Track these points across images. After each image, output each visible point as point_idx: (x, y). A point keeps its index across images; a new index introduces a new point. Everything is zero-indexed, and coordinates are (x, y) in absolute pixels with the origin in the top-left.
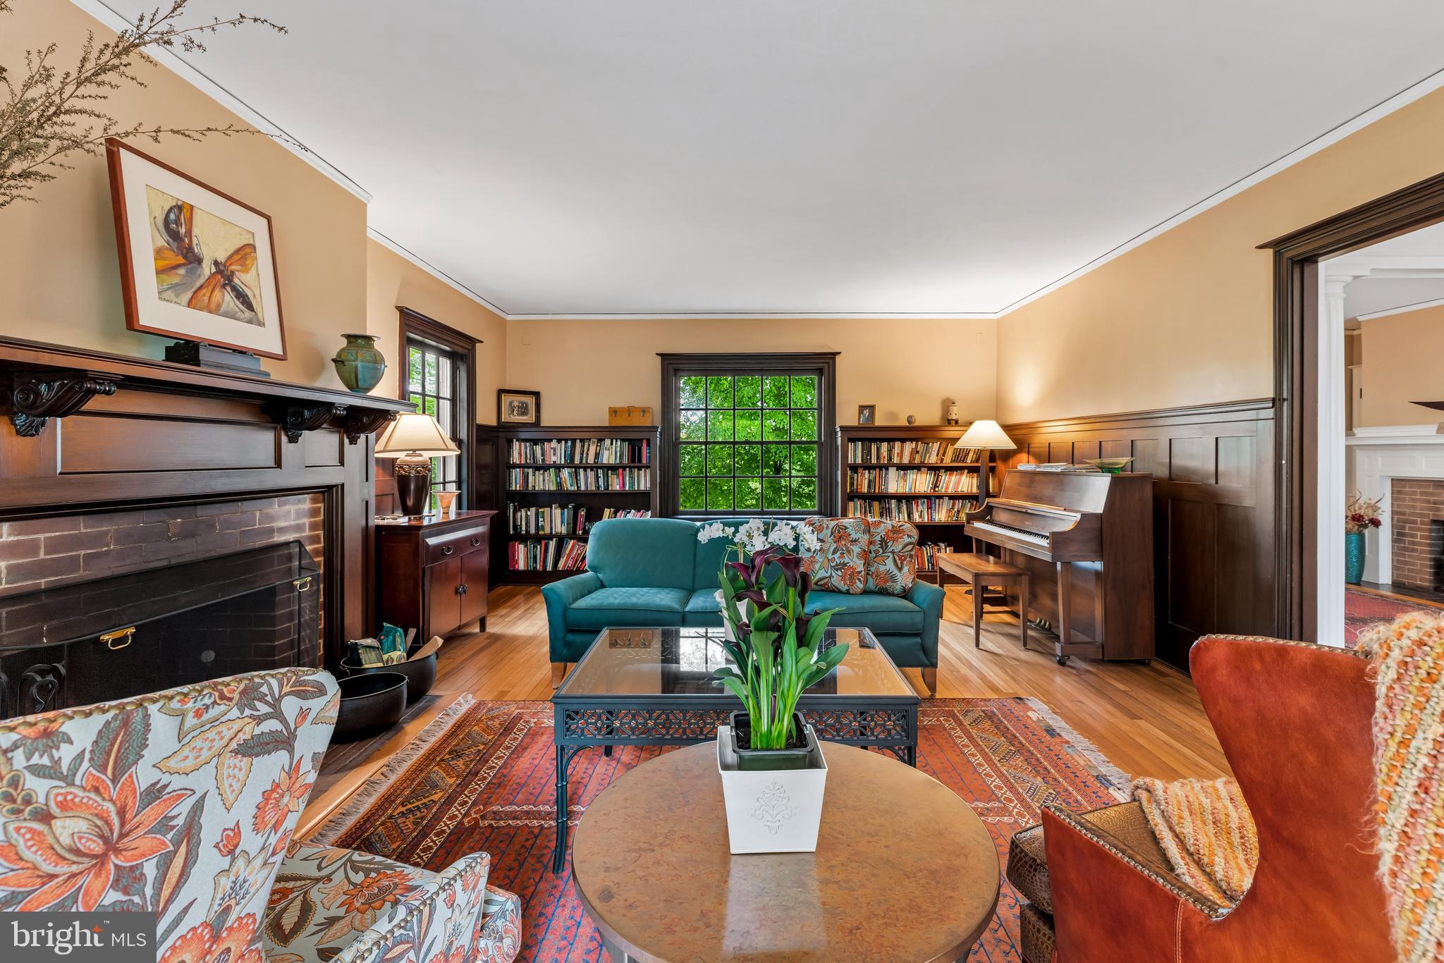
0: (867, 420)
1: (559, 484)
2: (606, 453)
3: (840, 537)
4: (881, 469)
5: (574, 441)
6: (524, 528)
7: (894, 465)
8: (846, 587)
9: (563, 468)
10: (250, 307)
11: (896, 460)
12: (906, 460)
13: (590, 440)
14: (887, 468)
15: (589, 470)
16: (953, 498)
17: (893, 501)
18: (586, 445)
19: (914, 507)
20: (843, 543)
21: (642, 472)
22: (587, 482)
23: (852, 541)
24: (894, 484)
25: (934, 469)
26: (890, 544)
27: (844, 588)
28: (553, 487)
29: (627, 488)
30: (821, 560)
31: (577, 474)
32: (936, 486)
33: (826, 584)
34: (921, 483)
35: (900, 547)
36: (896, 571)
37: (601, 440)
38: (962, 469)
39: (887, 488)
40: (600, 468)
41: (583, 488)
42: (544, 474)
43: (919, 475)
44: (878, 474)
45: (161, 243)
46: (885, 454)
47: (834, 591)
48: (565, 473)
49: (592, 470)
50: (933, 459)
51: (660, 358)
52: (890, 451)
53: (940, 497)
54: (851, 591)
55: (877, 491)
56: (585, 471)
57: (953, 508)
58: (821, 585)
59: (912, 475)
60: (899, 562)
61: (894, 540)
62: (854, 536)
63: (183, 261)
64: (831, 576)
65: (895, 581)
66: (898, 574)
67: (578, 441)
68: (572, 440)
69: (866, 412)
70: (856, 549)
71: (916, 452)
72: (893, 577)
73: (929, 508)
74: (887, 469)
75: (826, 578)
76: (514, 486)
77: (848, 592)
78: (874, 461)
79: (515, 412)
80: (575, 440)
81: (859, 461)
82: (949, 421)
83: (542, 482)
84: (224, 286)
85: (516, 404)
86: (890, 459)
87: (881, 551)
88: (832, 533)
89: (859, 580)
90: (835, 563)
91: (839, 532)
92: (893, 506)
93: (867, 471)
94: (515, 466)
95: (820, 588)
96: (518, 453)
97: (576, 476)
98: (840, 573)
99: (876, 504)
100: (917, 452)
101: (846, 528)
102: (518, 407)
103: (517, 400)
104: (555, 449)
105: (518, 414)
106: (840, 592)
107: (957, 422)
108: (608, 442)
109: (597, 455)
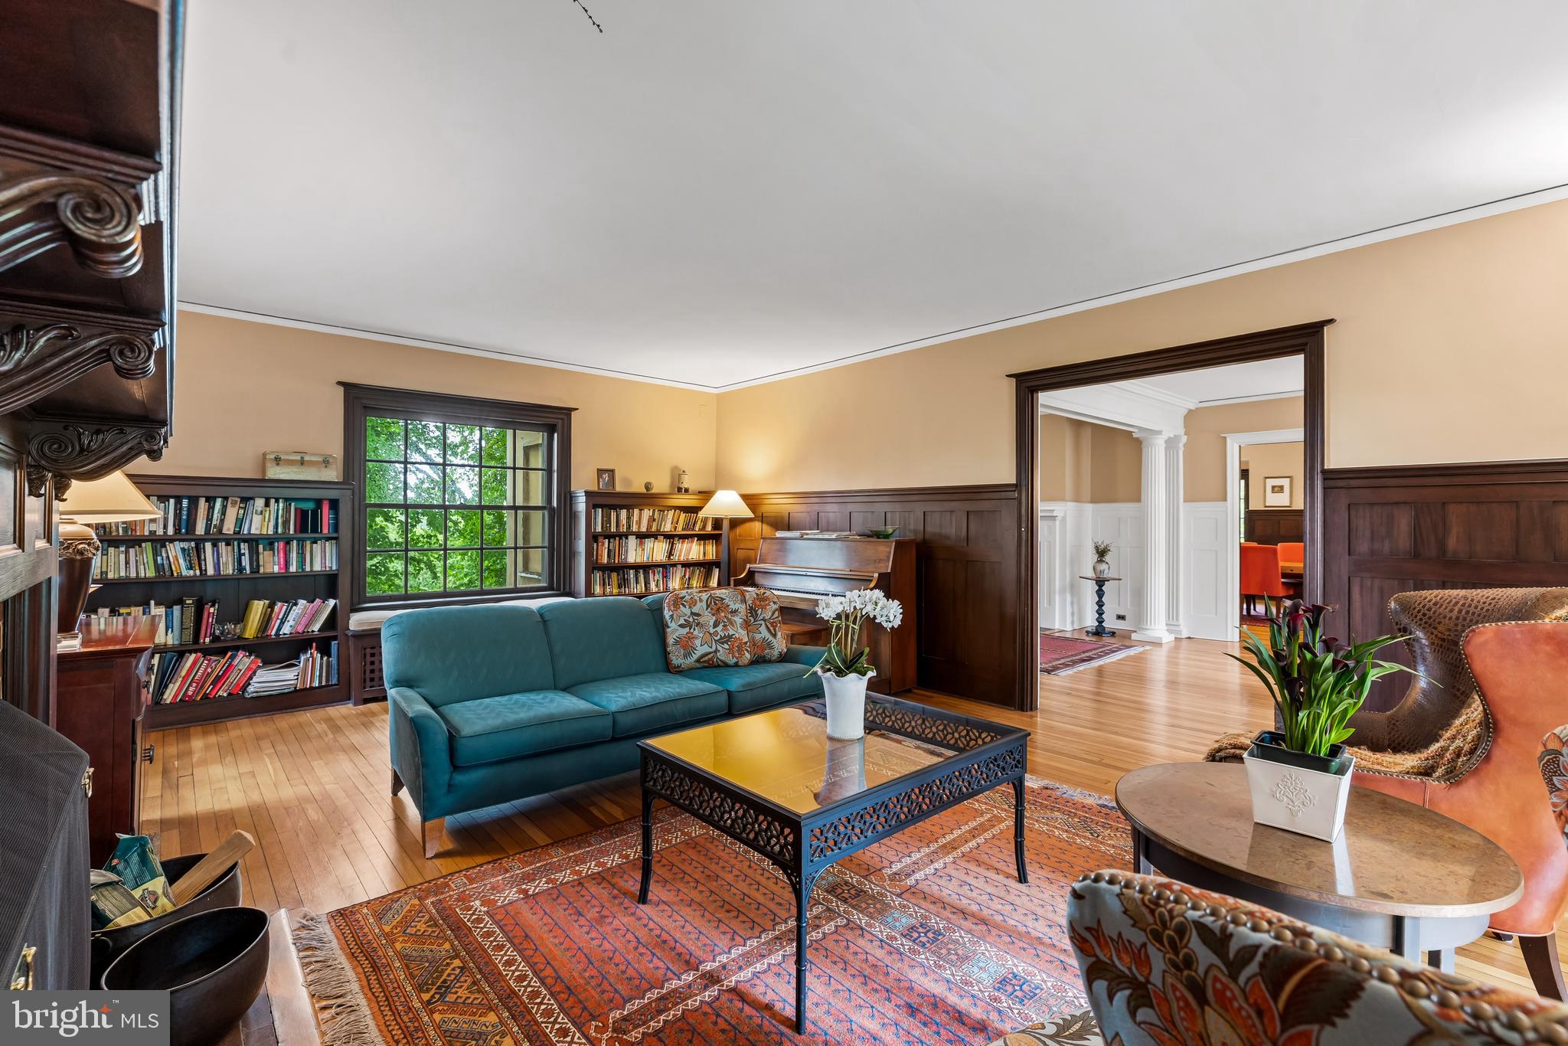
0: (607, 484)
1: (162, 567)
2: (257, 519)
3: (718, 609)
4: (620, 538)
5: (194, 501)
7: (633, 534)
8: (735, 660)
9: (172, 541)
11: (635, 529)
12: (644, 529)
13: (226, 498)
14: (626, 536)
15: (222, 545)
16: (686, 565)
17: (631, 571)
18: (218, 506)
19: (651, 576)
20: (723, 614)
21: (317, 547)
22: (220, 562)
23: (731, 612)
24: (634, 553)
25: (669, 537)
26: (759, 612)
27: (732, 661)
28: (151, 573)
29: (293, 569)
30: (701, 635)
31: (199, 550)
32: (670, 554)
33: (709, 660)
34: (657, 551)
35: (770, 614)
36: (771, 638)
37: (245, 500)
38: (691, 536)
39: (626, 558)
40: (245, 541)
41: (211, 571)
42: (127, 553)
43: (656, 543)
44: (617, 542)
46: (625, 522)
47: (719, 666)
48: (174, 552)
49: (228, 544)
50: (667, 527)
51: (342, 389)
52: (629, 518)
53: (674, 565)
54: (740, 663)
55: (616, 561)
56: (215, 545)
57: (685, 576)
58: (705, 662)
59: (649, 543)
60: (771, 628)
61: (763, 608)
62: (733, 607)
64: (716, 651)
65: (771, 648)
66: (774, 640)
67: (202, 501)
68: (189, 498)
69: (606, 476)
70: (738, 620)
71: (652, 519)
72: (769, 644)
73: (665, 576)
74: (627, 538)
75: (711, 653)
77: (736, 665)
78: (613, 529)
80: (199, 497)
81: (599, 529)
82: (679, 490)
83: (123, 565)
86: (629, 527)
87: (753, 620)
88: (708, 606)
89: (747, 650)
90: (719, 637)
91: (716, 604)
92: (632, 576)
93: (607, 540)
95: (702, 665)
97: (197, 553)
98: (726, 646)
99: (614, 575)
100: (654, 520)
101: (723, 599)
106: (726, 665)
107: (687, 490)
108: (260, 503)
109: (240, 522)
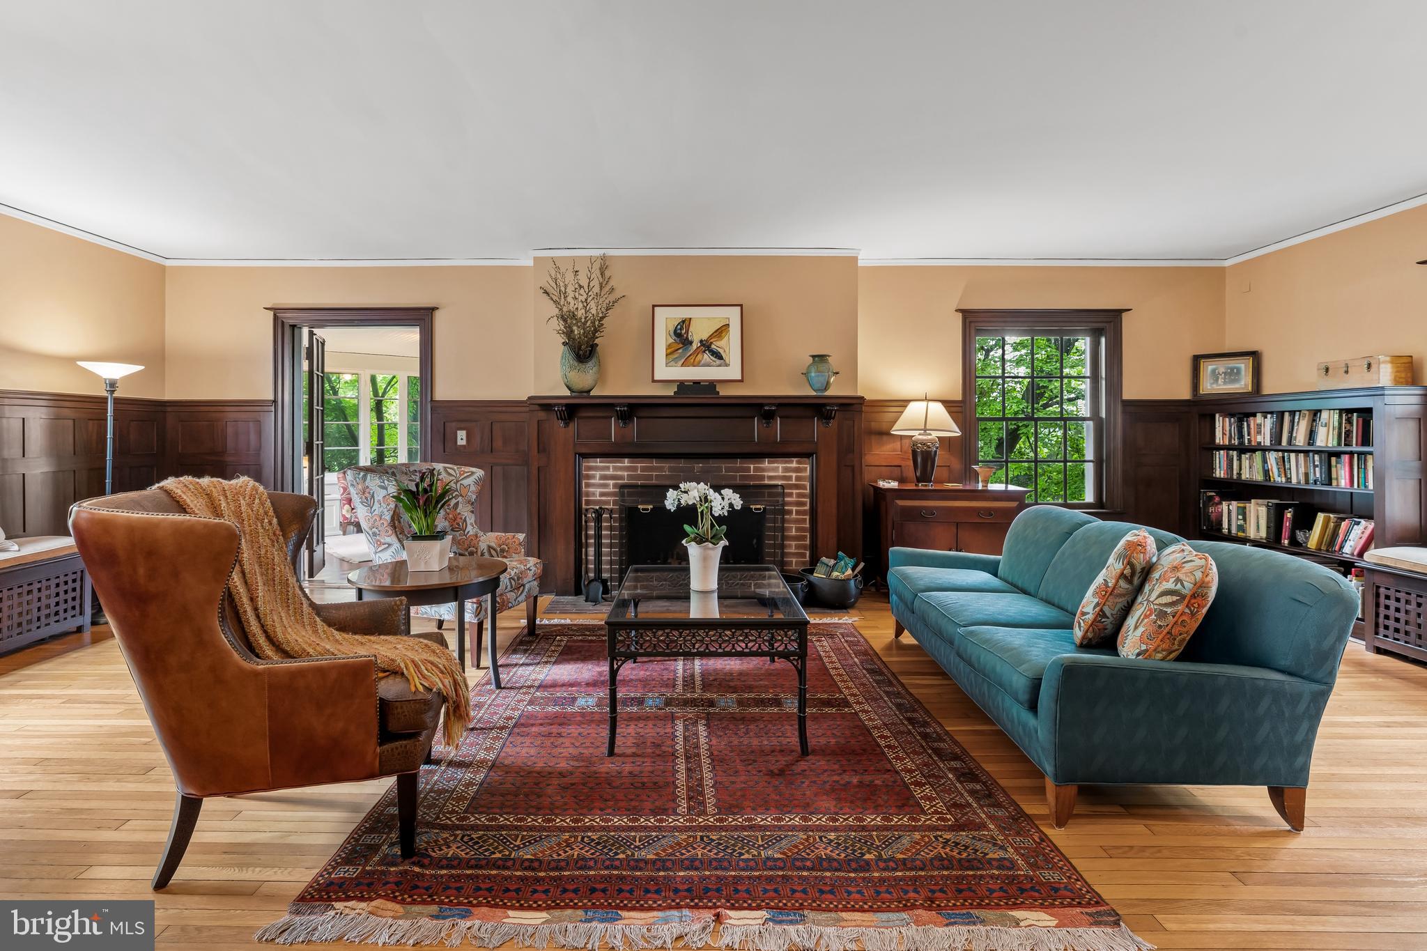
1: (1266, 473)
2: (1322, 431)
6: (1225, 525)
9: (1270, 450)
10: (720, 358)
13: (1300, 412)
15: (1301, 455)
18: (1297, 417)
22: (1298, 472)
28: (1260, 477)
31: (1285, 461)
41: (1292, 481)
42: (1249, 458)
45: (671, 341)
48: (1272, 457)
49: (1304, 455)
63: (681, 346)
67: (1287, 415)
68: (1279, 412)
76: (1218, 472)
79: (1220, 381)
80: (1282, 413)
83: (1250, 470)
84: (704, 352)
85: (1222, 370)
94: (1220, 448)
96: (1223, 429)
97: (1283, 462)
102: (1225, 373)
103: (1222, 366)
104: (1259, 426)
105: (1225, 383)
108: (1325, 414)
109: (1311, 434)
